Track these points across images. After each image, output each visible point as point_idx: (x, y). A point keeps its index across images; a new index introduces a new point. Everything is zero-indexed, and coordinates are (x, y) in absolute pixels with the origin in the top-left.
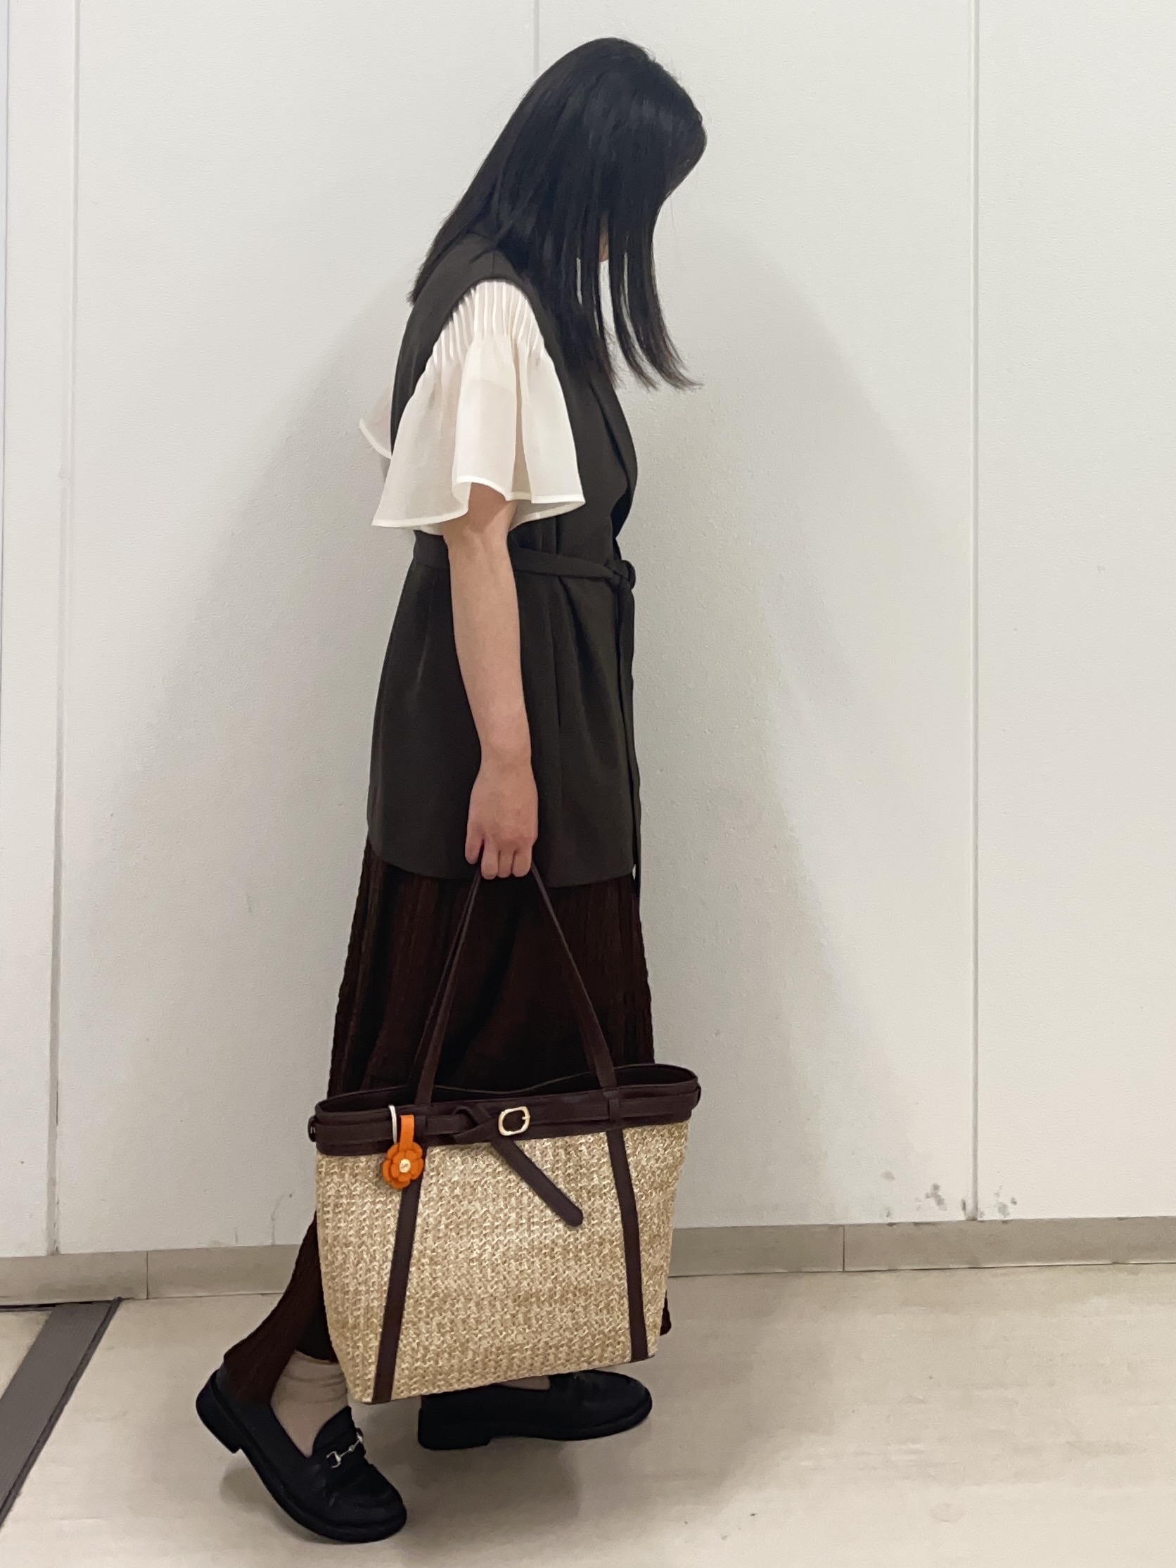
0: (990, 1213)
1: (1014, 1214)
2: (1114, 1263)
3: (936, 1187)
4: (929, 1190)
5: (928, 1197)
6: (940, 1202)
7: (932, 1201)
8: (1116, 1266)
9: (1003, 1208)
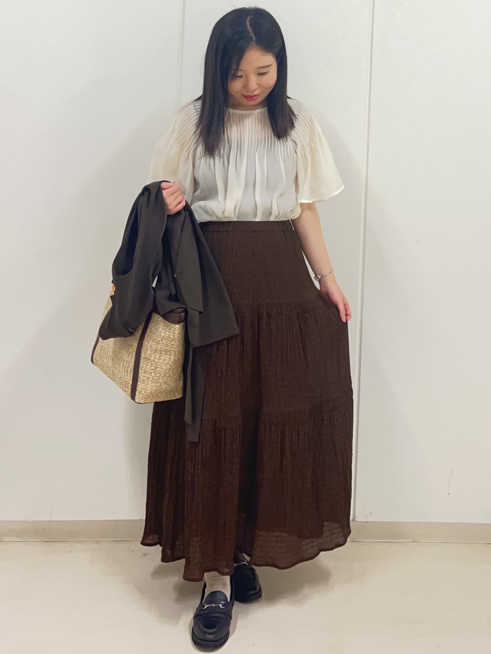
0: (360, 518)
1: (371, 518)
8: (414, 543)
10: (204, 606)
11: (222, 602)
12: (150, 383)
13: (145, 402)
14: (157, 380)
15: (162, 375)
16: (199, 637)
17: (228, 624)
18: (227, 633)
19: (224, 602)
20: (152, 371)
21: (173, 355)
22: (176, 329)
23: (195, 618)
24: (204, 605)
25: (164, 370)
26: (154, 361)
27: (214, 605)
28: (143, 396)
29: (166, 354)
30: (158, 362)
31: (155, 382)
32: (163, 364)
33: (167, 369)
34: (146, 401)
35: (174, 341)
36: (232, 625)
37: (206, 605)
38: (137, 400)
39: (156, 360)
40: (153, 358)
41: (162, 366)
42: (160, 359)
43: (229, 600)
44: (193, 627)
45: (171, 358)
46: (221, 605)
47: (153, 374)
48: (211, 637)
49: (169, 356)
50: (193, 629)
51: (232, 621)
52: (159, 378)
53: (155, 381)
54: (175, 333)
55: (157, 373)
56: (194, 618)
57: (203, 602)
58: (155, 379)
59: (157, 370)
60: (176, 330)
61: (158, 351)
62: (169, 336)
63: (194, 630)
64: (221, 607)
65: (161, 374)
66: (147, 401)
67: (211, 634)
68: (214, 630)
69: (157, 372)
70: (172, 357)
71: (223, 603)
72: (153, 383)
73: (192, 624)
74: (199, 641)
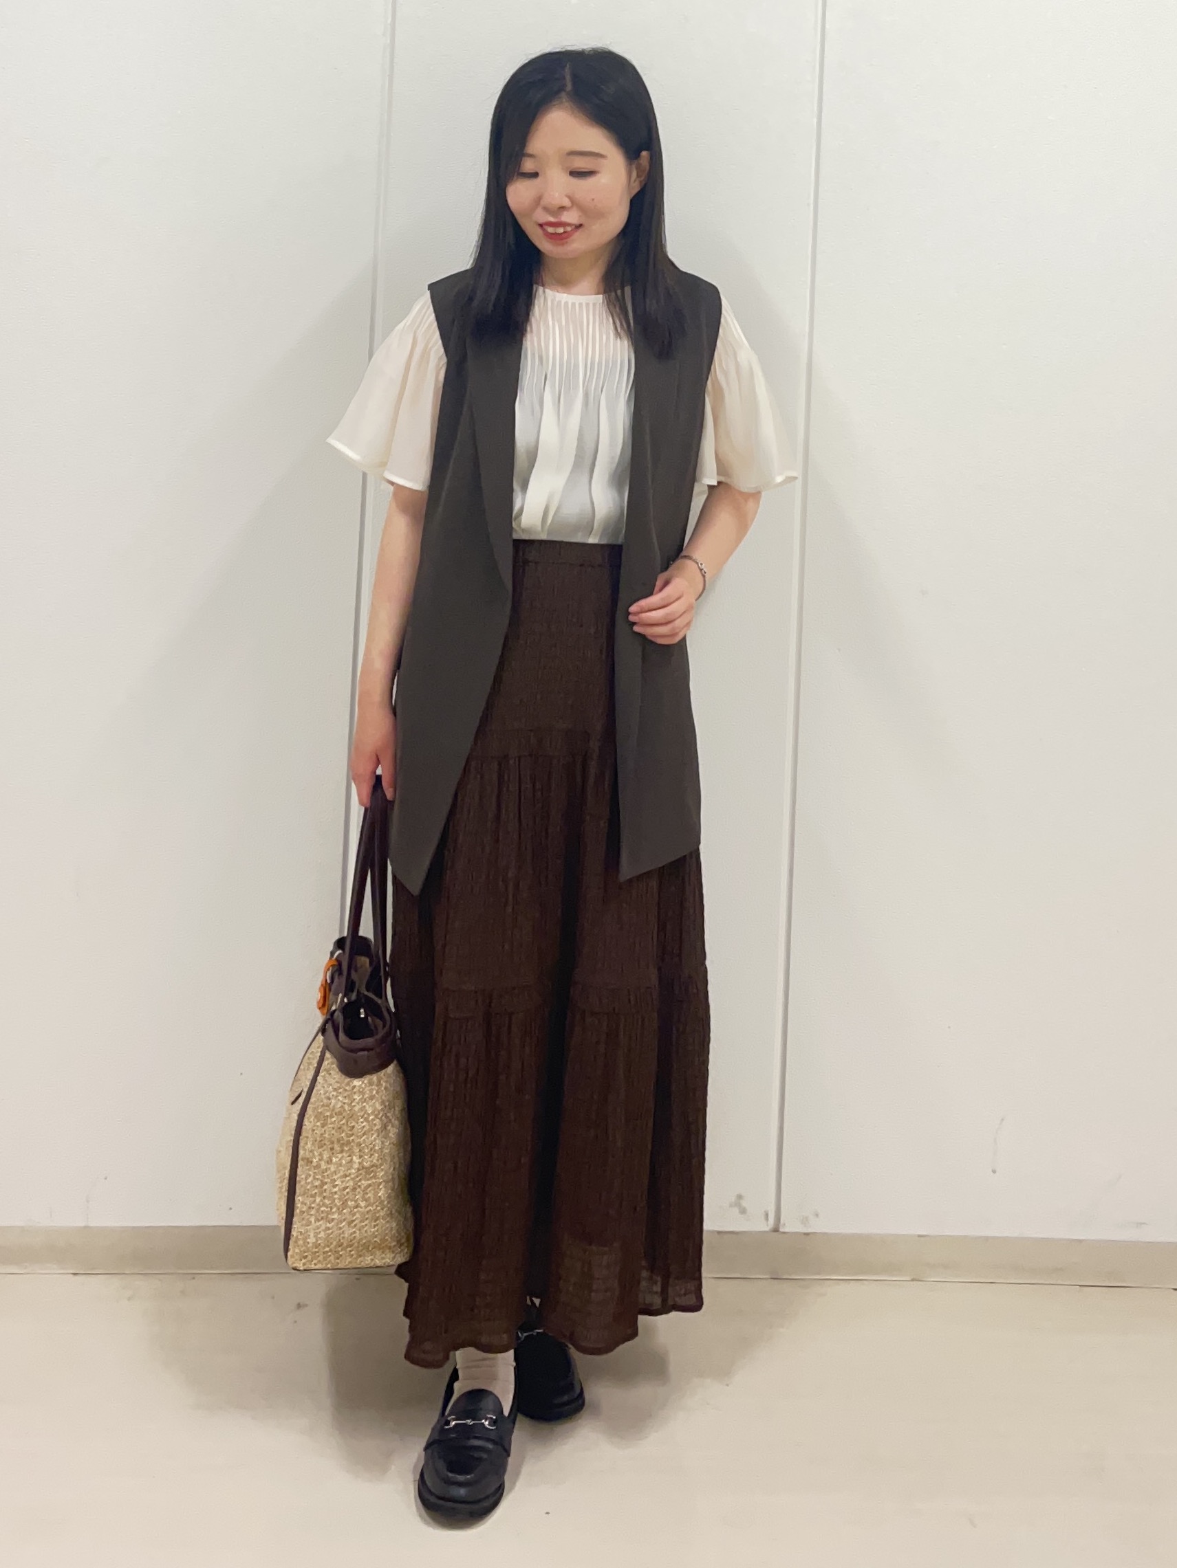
0: (791, 1225)
1: (817, 1226)
2: (913, 1280)
3: (740, 1197)
4: (733, 1199)
5: (731, 1206)
6: (743, 1211)
7: (736, 1210)
8: (915, 1282)
9: (805, 1220)
10: (448, 1423)
11: (489, 1416)
12: (313, 1221)
13: (305, 1267)
14: (328, 1214)
15: (336, 1201)
16: (436, 1493)
17: (500, 1469)
18: (500, 1487)
19: (494, 1416)
20: (316, 1191)
21: (358, 1154)
22: (355, 1090)
23: (429, 1451)
24: (449, 1418)
25: (339, 1190)
26: (318, 1166)
27: (470, 1422)
28: (301, 1251)
29: (342, 1151)
30: (326, 1170)
31: (322, 1218)
32: (336, 1174)
33: (347, 1187)
34: (310, 1266)
35: (354, 1120)
36: (509, 1468)
37: (454, 1420)
38: (290, 1260)
39: (324, 1166)
40: (317, 1160)
41: (335, 1181)
42: (329, 1161)
43: (506, 1412)
44: (424, 1471)
45: (352, 1160)
46: (487, 1423)
47: (318, 1200)
48: (462, 1492)
49: (349, 1156)
50: (422, 1475)
51: (510, 1460)
52: (331, 1208)
53: (322, 1215)
54: (354, 1100)
55: (324, 1197)
56: (426, 1449)
57: (446, 1413)
58: (322, 1212)
59: (325, 1190)
60: (355, 1093)
61: (326, 1142)
62: (342, 1107)
63: (426, 1477)
64: (488, 1426)
65: (335, 1199)
66: (311, 1264)
67: (460, 1484)
68: (468, 1477)
69: (325, 1194)
70: (354, 1158)
71: (491, 1418)
72: (319, 1221)
73: (422, 1463)
74: (433, 1499)
